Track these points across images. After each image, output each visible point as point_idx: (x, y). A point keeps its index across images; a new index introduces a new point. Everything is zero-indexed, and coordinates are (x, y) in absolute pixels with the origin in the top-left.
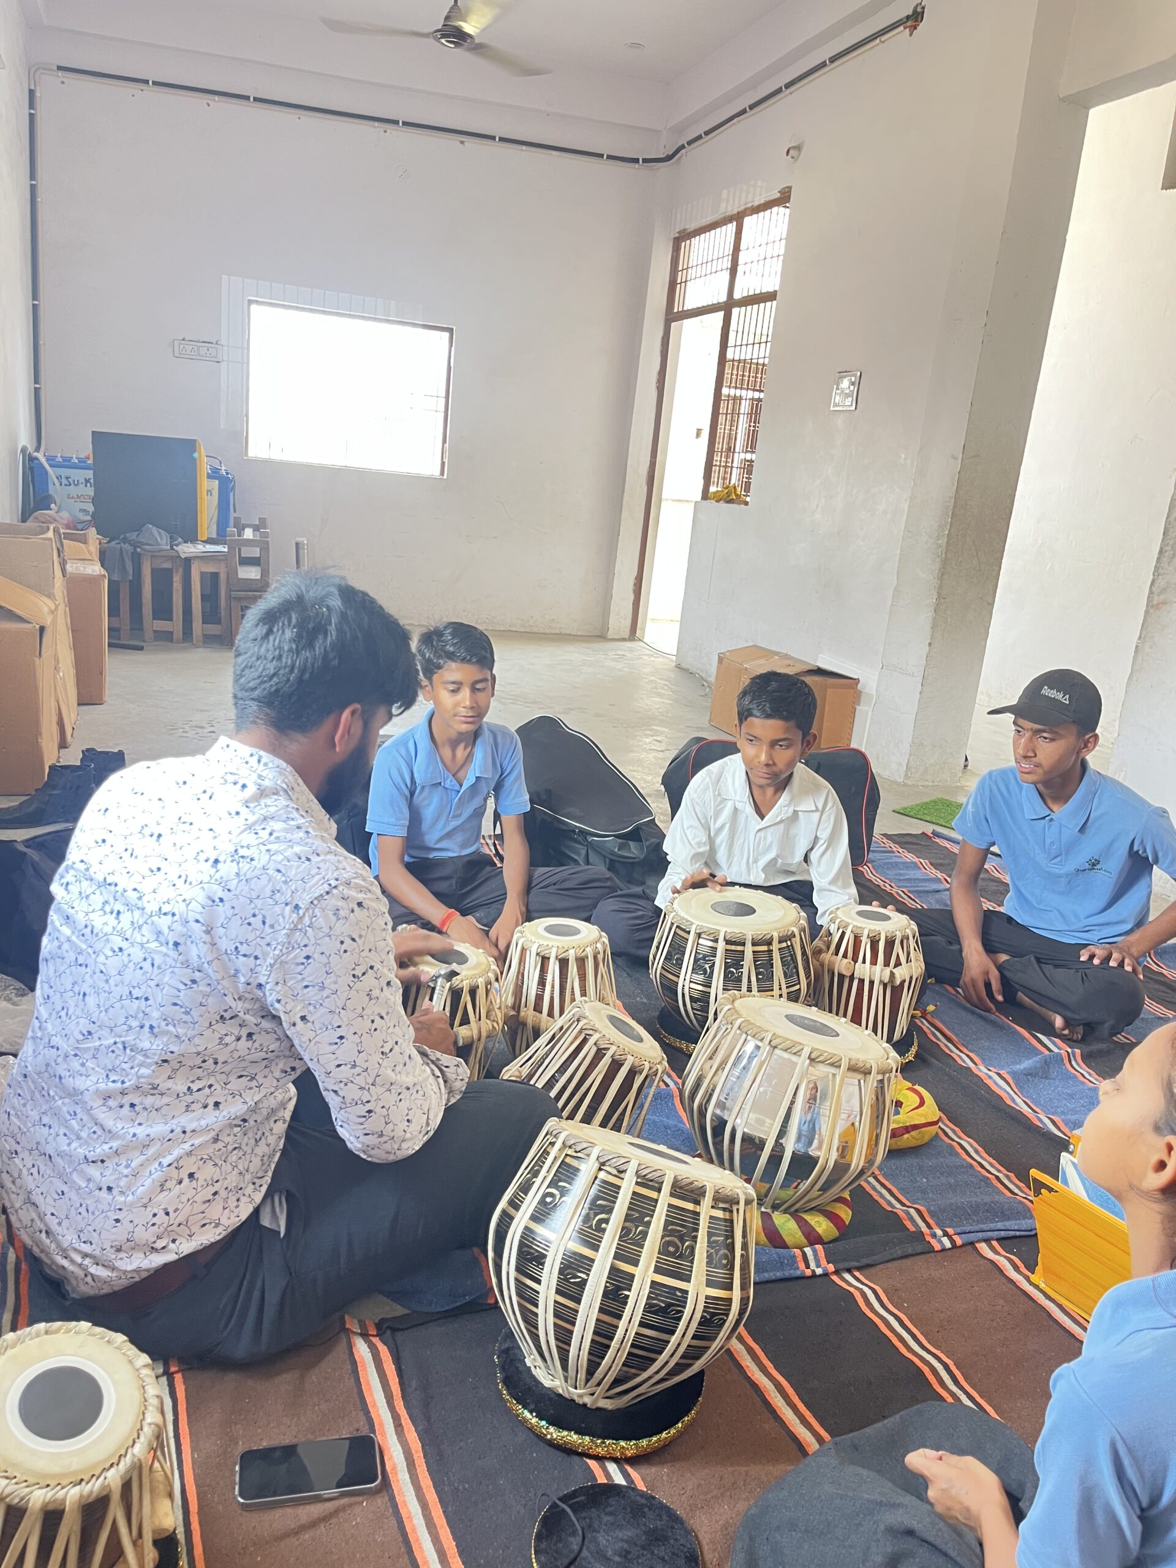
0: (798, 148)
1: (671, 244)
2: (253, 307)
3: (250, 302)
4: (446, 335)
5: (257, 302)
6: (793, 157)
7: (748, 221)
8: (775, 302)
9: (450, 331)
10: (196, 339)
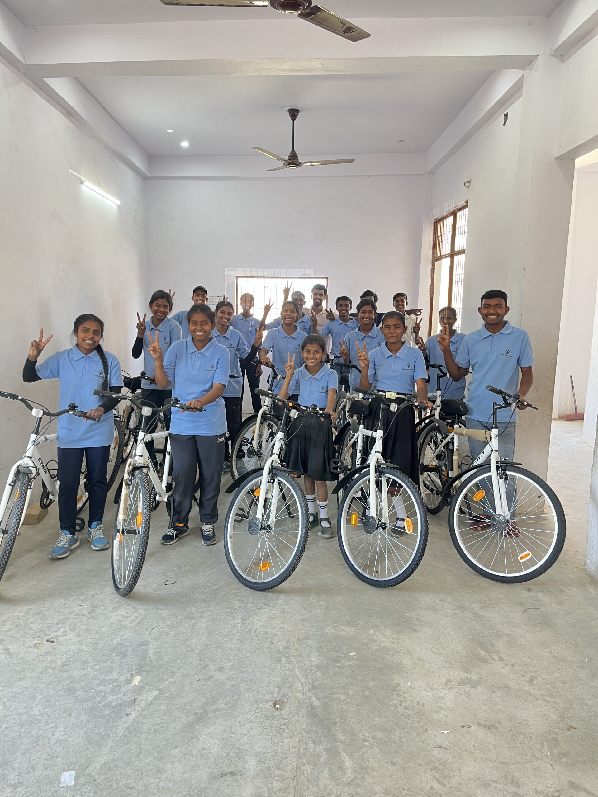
0: (469, 182)
1: (433, 225)
2: (239, 279)
3: (237, 277)
4: (325, 280)
5: (240, 277)
6: (467, 187)
7: (459, 214)
8: (464, 255)
9: (327, 278)
10: (214, 296)
